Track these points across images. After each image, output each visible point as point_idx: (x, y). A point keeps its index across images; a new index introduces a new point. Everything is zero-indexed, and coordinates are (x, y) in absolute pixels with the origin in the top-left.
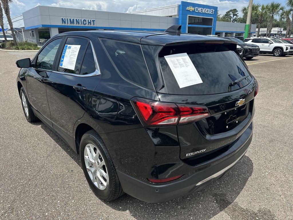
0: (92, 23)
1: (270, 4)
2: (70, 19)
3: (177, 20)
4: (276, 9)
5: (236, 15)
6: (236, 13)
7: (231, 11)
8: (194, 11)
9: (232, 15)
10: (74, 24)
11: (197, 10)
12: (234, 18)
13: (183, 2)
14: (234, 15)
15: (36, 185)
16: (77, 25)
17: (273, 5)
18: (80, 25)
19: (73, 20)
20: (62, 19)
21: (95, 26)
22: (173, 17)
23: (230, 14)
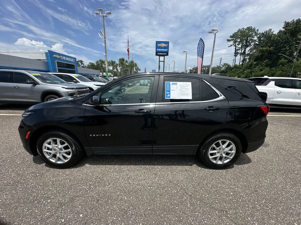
3: (47, 63)
8: (60, 58)
9: (80, 64)
11: (62, 58)
13: (49, 51)
14: (82, 64)
22: (41, 60)
23: (79, 63)
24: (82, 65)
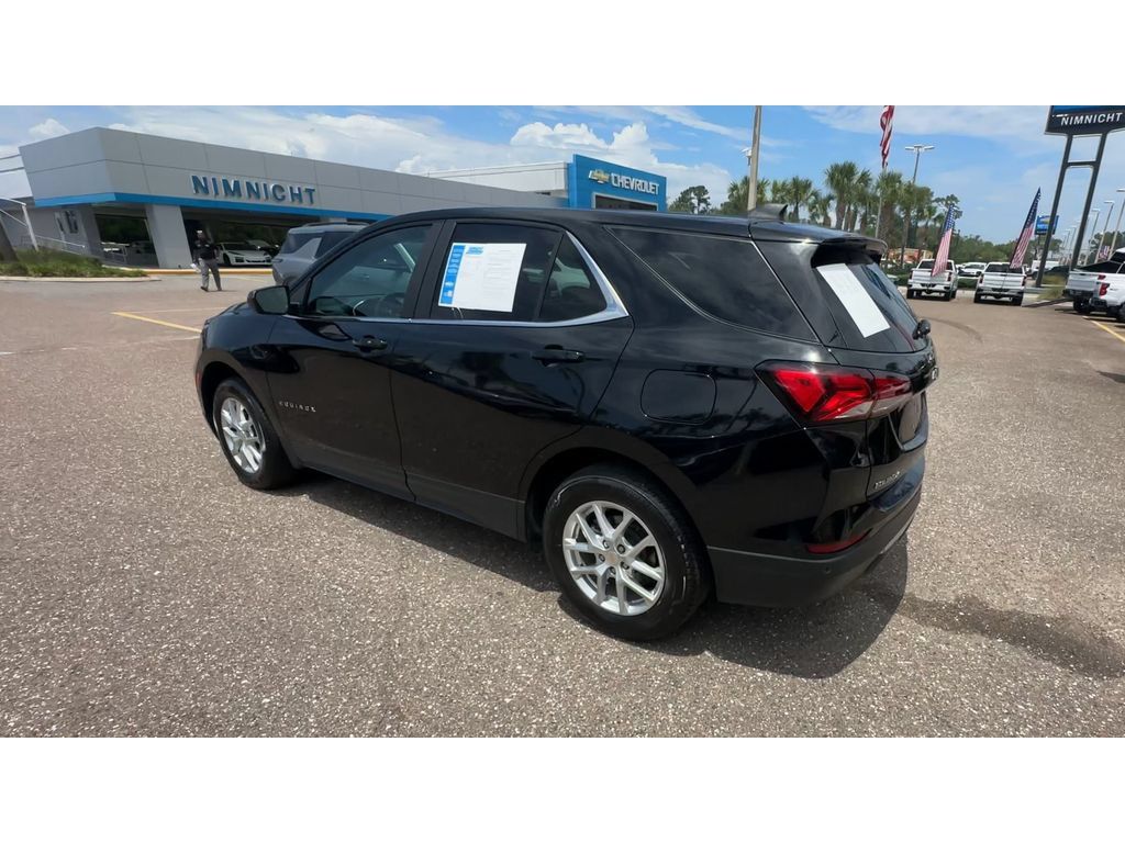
0: (305, 197)
1: (790, 181)
2: (226, 183)
3: (567, 202)
4: (805, 192)
5: (705, 201)
6: (705, 197)
7: (692, 189)
8: (607, 184)
9: (695, 201)
10: (240, 195)
11: (616, 181)
12: (701, 208)
13: (578, 158)
14: (700, 201)
15: (421, 644)
16: (253, 201)
17: (796, 182)
18: (261, 202)
19: (236, 183)
20: (195, 179)
21: (317, 206)
22: (552, 195)
23: (691, 198)
24: (703, 205)
